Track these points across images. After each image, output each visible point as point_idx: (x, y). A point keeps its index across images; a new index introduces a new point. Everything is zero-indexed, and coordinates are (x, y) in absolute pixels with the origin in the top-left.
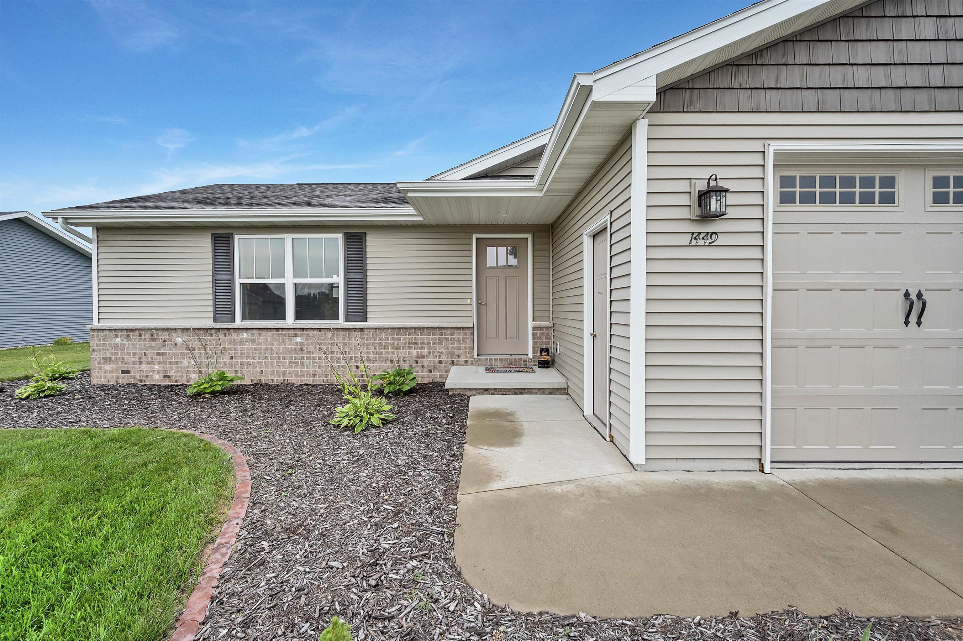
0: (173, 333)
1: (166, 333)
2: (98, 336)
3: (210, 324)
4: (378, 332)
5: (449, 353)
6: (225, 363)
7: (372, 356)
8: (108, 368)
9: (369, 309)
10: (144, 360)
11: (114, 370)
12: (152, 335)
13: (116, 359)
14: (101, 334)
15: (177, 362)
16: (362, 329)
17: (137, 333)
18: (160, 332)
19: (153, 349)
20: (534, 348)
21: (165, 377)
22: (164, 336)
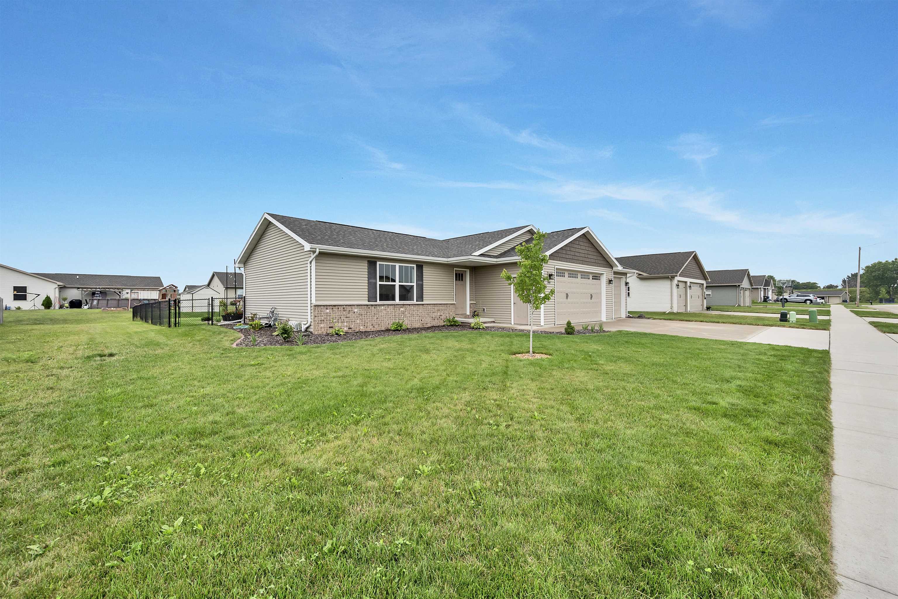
0: (353, 307)
1: (350, 307)
2: (318, 309)
3: (367, 303)
4: (428, 305)
5: (449, 313)
6: (375, 321)
7: (426, 316)
8: (322, 325)
9: (424, 296)
10: (340, 321)
11: (325, 326)
12: (344, 308)
13: (326, 320)
14: (319, 308)
15: (355, 321)
16: (423, 305)
17: (337, 307)
18: (347, 307)
19: (344, 315)
20: (470, 311)
21: (349, 329)
22: (349, 308)
